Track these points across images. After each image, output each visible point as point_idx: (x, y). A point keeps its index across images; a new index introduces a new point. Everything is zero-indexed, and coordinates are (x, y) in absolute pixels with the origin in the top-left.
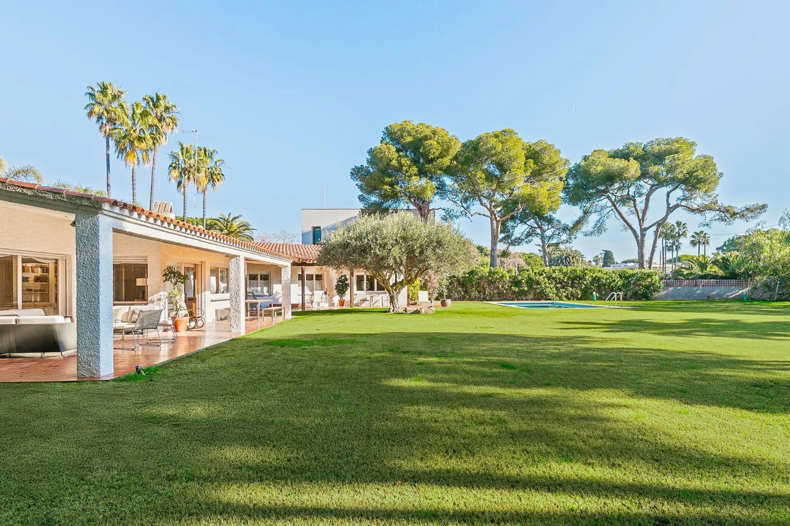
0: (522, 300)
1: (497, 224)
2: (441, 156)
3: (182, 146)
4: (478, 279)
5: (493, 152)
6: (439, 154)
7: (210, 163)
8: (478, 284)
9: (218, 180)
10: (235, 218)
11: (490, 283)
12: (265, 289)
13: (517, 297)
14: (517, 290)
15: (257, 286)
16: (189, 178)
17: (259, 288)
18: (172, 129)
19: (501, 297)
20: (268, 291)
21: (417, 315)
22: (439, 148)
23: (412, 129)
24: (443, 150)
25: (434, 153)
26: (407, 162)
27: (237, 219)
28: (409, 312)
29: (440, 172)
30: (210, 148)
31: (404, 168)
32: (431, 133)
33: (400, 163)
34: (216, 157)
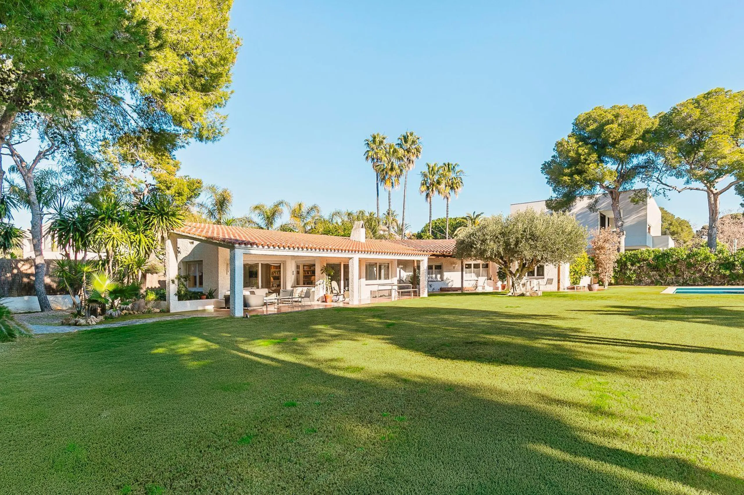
0: (738, 285)
1: (714, 198)
2: (624, 137)
3: (428, 166)
4: (674, 262)
5: (689, 121)
6: (621, 136)
7: (452, 175)
8: (674, 269)
9: (457, 187)
10: (477, 216)
11: (690, 266)
12: (439, 276)
13: (728, 282)
14: (728, 273)
15: (432, 274)
16: (432, 190)
17: (434, 276)
18: (417, 156)
19: (706, 280)
20: (441, 278)
21: (521, 297)
22: (621, 130)
23: (598, 116)
24: (625, 131)
25: (614, 136)
26: (585, 150)
27: (480, 217)
28: (516, 295)
29: (623, 154)
30: (453, 162)
31: (582, 157)
32: (613, 117)
33: (577, 153)
34: (457, 169)
